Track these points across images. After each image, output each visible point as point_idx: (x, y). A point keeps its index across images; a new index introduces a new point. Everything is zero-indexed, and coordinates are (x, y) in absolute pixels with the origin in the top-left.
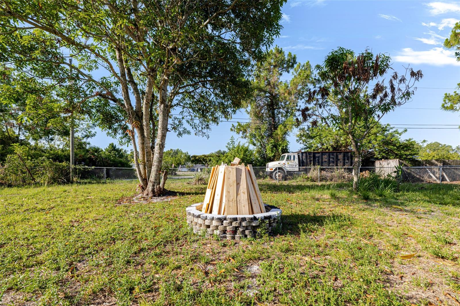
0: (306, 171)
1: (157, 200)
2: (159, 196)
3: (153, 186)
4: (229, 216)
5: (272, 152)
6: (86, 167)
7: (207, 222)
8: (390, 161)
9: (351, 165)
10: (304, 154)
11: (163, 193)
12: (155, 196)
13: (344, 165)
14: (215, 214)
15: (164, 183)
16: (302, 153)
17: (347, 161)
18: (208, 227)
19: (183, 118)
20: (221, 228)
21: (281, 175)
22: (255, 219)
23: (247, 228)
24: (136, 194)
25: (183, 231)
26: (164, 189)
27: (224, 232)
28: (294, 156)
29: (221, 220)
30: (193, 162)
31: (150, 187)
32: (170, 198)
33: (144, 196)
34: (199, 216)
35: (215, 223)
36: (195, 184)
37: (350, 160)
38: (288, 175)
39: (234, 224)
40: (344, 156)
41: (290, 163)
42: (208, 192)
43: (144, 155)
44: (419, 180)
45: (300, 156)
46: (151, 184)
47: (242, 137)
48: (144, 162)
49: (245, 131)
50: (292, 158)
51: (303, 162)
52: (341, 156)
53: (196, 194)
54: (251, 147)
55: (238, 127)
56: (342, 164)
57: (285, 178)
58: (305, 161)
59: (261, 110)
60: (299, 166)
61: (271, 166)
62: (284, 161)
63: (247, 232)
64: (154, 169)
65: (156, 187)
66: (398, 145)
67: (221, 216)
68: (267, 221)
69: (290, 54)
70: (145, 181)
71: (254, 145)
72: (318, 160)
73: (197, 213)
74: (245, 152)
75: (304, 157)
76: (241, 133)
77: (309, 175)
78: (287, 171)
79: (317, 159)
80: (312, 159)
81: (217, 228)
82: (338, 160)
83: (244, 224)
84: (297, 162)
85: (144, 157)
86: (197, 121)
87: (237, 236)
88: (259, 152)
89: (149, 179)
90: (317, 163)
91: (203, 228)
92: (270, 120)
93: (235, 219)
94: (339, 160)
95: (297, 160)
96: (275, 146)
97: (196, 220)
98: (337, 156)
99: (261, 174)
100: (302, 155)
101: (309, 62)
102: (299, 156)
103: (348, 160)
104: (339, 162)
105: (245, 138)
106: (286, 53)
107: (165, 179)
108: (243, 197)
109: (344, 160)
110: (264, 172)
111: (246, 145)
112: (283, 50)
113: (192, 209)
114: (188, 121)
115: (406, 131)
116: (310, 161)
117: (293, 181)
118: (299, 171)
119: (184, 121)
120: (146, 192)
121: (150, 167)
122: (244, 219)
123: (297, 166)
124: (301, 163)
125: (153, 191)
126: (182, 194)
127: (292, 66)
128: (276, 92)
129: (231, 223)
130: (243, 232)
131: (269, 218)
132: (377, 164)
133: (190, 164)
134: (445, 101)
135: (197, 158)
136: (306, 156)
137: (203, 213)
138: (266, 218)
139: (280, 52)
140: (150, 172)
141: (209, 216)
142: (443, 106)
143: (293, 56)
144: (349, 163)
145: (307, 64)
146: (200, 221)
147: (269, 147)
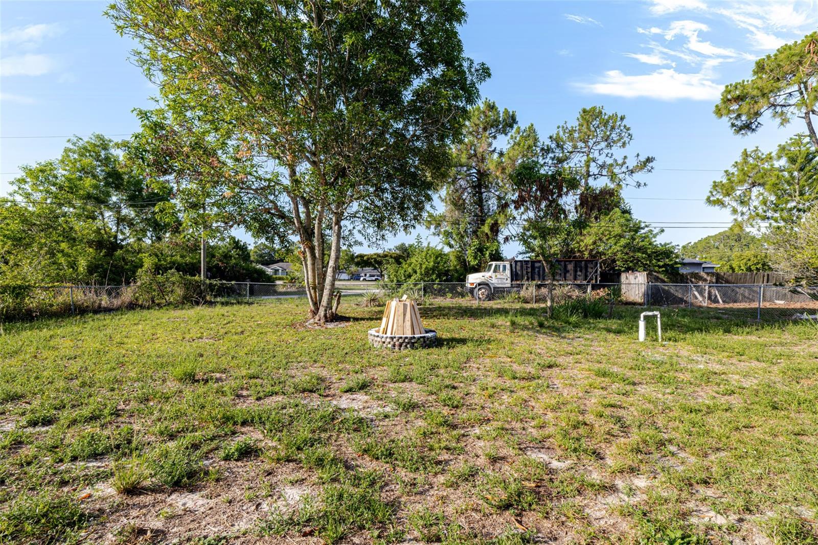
0: (520, 286)
1: (331, 326)
2: (332, 321)
3: (326, 310)
4: (397, 336)
5: (475, 258)
6: (224, 282)
7: (383, 340)
8: (638, 274)
9: (586, 279)
10: (519, 264)
11: (336, 318)
12: (327, 321)
13: (575, 279)
14: (389, 334)
15: (337, 308)
16: (516, 262)
17: (579, 273)
18: (384, 342)
19: (354, 228)
20: (392, 343)
21: (486, 293)
22: (414, 338)
23: (408, 343)
24: (307, 320)
25: (367, 346)
26: (336, 314)
27: (394, 345)
28: (504, 267)
29: (392, 338)
30: (357, 264)
31: (322, 312)
32: (343, 324)
33: (316, 320)
34: (378, 336)
35: (388, 340)
36: (367, 306)
37: (584, 271)
38: (495, 293)
39: (401, 341)
40: (575, 267)
41: (499, 276)
42: (384, 320)
43: (314, 276)
44: (681, 301)
45: (514, 265)
46: (324, 309)
47: (434, 234)
48: (315, 285)
49: (438, 225)
50: (501, 269)
51: (517, 274)
52: (570, 267)
53: (371, 319)
54: (447, 250)
55: (429, 219)
56: (572, 277)
57: (490, 297)
58: (519, 273)
59: (463, 193)
60: (512, 280)
61: (473, 279)
62: (491, 273)
63: (408, 346)
64: (326, 292)
65: (329, 312)
66: (649, 251)
67: (393, 336)
68: (422, 339)
69: (506, 111)
70: (316, 304)
71: (451, 246)
72: (539, 272)
73: (377, 334)
74: (437, 258)
75: (518, 268)
76: (433, 227)
77: (523, 293)
78: (494, 288)
79: (537, 270)
80: (529, 270)
81: (389, 343)
82: (566, 271)
83: (406, 341)
84: (509, 275)
85: (314, 279)
86: (370, 231)
87: (402, 348)
88: (458, 258)
89: (320, 303)
90: (536, 276)
91: (381, 343)
92: (477, 209)
93: (401, 338)
94: (568, 271)
95: (508, 272)
96: (480, 250)
97: (376, 339)
98: (566, 266)
99: (459, 289)
100: (516, 265)
101: (532, 125)
102: (511, 265)
103: (581, 271)
104: (568, 275)
105: (438, 235)
106: (501, 110)
107: (338, 303)
108: (408, 324)
109: (576, 271)
110: (463, 286)
111: (439, 248)
112: (497, 105)
113: (373, 332)
114: (360, 231)
115: (663, 231)
116: (527, 273)
117: (499, 301)
118: (512, 286)
119: (355, 232)
120: (317, 318)
121: (322, 290)
122: (406, 338)
123: (509, 280)
124: (515, 276)
125: (325, 316)
126: (356, 319)
127: (511, 126)
128: (483, 167)
129: (398, 340)
130: (406, 346)
131: (424, 337)
132: (623, 276)
133: (353, 268)
134: (711, 192)
135: (365, 258)
136: (522, 267)
137: (381, 334)
138: (421, 337)
139: (492, 107)
140: (321, 296)
141: (385, 336)
142: (708, 200)
143: (511, 113)
144: (582, 277)
145: (529, 128)
146: (379, 339)
147: (470, 252)
